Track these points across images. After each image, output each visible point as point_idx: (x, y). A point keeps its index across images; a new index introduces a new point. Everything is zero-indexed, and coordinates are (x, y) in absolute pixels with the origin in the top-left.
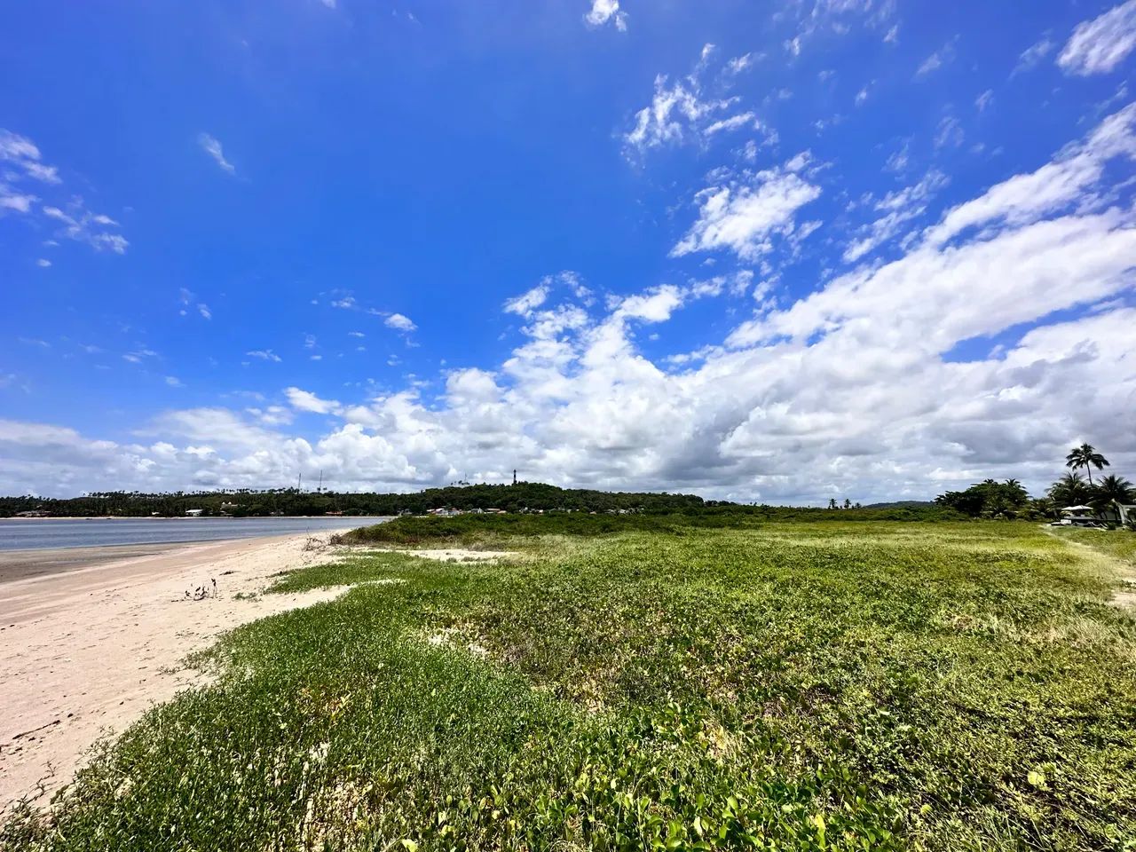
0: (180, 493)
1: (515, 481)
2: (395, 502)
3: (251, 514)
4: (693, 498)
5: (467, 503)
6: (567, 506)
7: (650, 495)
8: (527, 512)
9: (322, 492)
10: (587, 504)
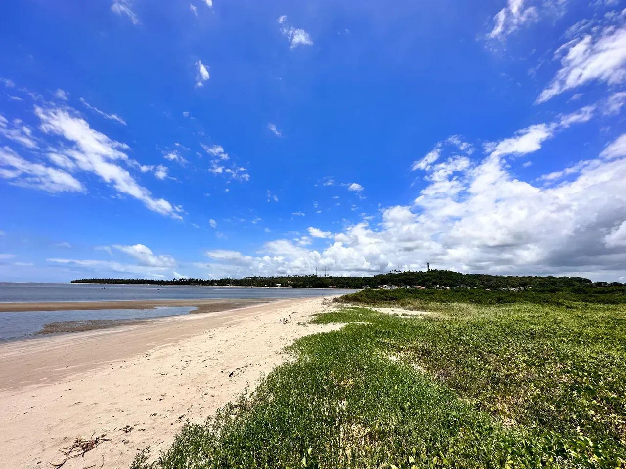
0: (273, 277)
1: (429, 270)
2: (361, 282)
3: (299, 286)
4: (579, 280)
5: (400, 283)
6: (467, 285)
7: (536, 277)
8: (438, 288)
9: (327, 276)
10: (483, 284)
